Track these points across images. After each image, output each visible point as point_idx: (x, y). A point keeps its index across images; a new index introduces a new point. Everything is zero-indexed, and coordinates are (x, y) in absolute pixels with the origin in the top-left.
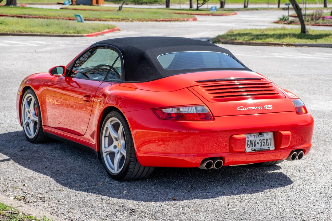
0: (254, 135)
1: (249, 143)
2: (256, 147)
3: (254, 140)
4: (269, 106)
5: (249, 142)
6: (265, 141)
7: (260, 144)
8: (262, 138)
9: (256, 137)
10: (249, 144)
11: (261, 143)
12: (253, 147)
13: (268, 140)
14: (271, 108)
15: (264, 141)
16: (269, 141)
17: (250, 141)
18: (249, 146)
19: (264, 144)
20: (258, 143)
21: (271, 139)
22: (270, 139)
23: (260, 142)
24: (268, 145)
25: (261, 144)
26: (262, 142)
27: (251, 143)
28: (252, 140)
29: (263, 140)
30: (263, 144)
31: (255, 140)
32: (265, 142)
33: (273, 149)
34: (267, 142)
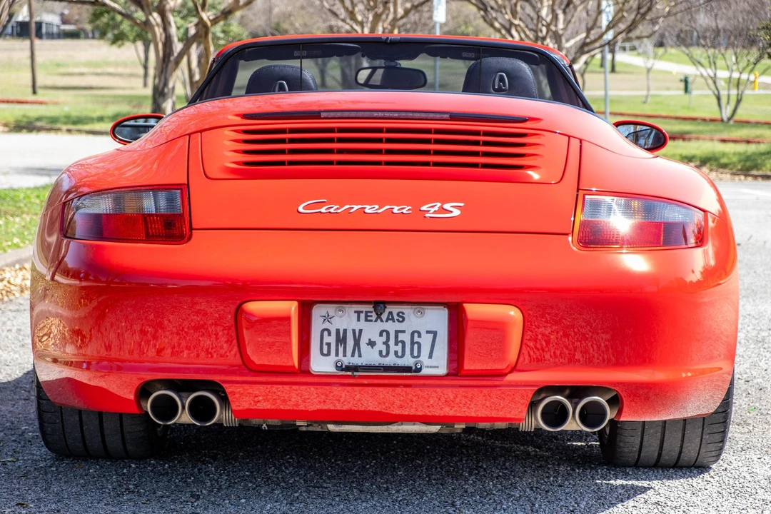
0: (359, 313)
1: (331, 339)
2: (360, 355)
3: (354, 331)
4: (447, 206)
5: (329, 334)
6: (405, 337)
7: (380, 346)
8: (391, 327)
9: (366, 320)
10: (329, 345)
11: (386, 343)
12: (345, 355)
13: (420, 336)
14: (456, 212)
15: (401, 337)
16: (426, 341)
17: (338, 331)
18: (325, 351)
19: (399, 348)
20: (372, 344)
21: (435, 334)
22: (428, 332)
23: (384, 338)
24: (419, 356)
25: (384, 348)
26: (392, 342)
27: (341, 340)
28: (345, 331)
29: (397, 332)
30: (393, 348)
31: (361, 331)
32: (403, 343)
33: (442, 370)
34: (413, 343)
